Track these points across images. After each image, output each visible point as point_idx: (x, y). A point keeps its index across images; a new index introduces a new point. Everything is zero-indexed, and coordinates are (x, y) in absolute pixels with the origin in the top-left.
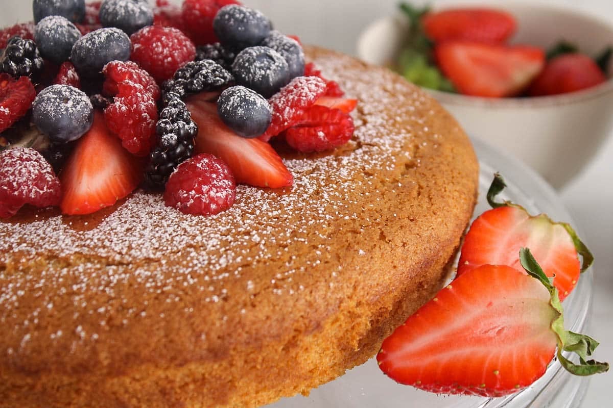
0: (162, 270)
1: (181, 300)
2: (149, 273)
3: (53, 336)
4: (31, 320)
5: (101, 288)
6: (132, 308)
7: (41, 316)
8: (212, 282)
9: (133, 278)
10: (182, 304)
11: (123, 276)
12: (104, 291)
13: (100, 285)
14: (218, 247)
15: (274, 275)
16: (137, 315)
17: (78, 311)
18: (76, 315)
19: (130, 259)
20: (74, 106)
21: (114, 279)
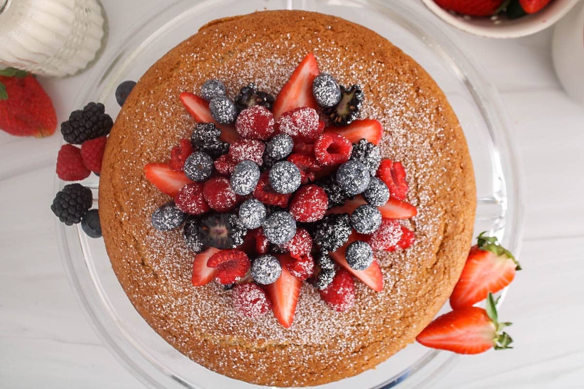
0: (327, 352)
1: (337, 368)
2: (321, 354)
3: (284, 383)
4: (274, 377)
5: (301, 363)
6: (317, 373)
7: (278, 376)
8: (350, 358)
9: (315, 357)
10: (338, 370)
11: (310, 356)
12: (303, 364)
13: (300, 361)
14: (350, 335)
15: (376, 350)
16: (319, 376)
17: (294, 375)
18: (293, 377)
19: (311, 344)
20: (274, 277)
21: (307, 358)
